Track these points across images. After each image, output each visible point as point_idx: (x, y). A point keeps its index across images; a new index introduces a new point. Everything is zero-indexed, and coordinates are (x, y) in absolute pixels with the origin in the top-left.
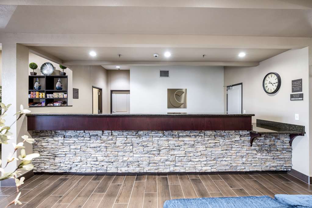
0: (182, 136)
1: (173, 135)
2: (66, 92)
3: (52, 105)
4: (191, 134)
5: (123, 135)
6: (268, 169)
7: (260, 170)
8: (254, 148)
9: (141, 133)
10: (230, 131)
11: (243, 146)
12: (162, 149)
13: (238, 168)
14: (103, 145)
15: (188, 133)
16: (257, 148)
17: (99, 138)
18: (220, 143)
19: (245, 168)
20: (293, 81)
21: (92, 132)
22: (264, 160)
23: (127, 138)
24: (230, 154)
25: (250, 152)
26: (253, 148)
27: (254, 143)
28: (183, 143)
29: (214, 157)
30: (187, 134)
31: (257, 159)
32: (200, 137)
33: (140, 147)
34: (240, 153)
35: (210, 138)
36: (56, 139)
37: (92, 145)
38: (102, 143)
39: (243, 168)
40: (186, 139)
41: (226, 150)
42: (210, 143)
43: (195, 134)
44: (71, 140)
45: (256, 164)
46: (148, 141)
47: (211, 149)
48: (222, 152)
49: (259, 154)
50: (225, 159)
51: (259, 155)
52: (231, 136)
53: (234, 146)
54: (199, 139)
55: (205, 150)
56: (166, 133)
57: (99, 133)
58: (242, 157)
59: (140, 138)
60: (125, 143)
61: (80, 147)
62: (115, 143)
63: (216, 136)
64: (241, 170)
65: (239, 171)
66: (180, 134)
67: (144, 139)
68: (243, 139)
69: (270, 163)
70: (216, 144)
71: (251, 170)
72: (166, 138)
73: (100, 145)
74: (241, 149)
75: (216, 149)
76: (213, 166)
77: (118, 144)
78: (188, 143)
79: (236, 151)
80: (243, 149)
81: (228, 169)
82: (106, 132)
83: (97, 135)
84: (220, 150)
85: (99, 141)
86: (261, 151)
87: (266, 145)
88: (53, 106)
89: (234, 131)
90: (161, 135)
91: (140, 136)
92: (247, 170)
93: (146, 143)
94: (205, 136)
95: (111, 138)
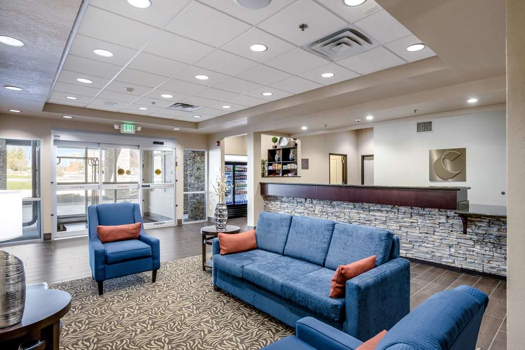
0: (374, 210)
1: (363, 208)
2: (296, 163)
3: (286, 175)
4: (383, 209)
5: (320, 204)
6: (494, 271)
7: (480, 269)
8: (469, 236)
9: (334, 203)
10: (432, 210)
11: (452, 231)
12: (353, 222)
13: (444, 260)
14: (306, 211)
15: (378, 207)
16: (475, 237)
17: (303, 205)
18: (419, 223)
19: (454, 263)
21: (299, 200)
22: (486, 256)
23: (323, 207)
24: (432, 240)
25: (463, 241)
26: (467, 236)
27: (468, 230)
28: (374, 218)
29: (410, 239)
30: (378, 209)
31: (474, 254)
32: (393, 214)
33: (334, 217)
34: (447, 241)
35: (404, 216)
37: (299, 211)
38: (305, 210)
39: (451, 261)
40: (378, 214)
41: (427, 233)
42: (404, 222)
43: (387, 209)
44: (286, 205)
45: (472, 261)
46: (340, 212)
47: (406, 230)
48: (421, 235)
50: (425, 245)
51: (477, 248)
52: (434, 216)
53: (437, 230)
54: (391, 215)
55: (397, 230)
56: (357, 205)
57: (303, 200)
58: (450, 246)
59: (334, 208)
60: (321, 212)
61: (290, 211)
62: (314, 211)
63: (413, 214)
64: (448, 264)
65: (444, 264)
66: (371, 208)
67: (337, 210)
68: (451, 221)
70: (413, 224)
71: (464, 267)
72: (356, 211)
73: (303, 211)
74: (448, 236)
75: (413, 230)
76: (408, 250)
77: (317, 212)
78: (378, 218)
79: (441, 237)
80: (451, 236)
81: (428, 257)
82: (308, 200)
83: (302, 202)
84: (418, 231)
85: (303, 208)
86: (481, 241)
87: (491, 235)
88: (288, 177)
89: (437, 210)
90: (352, 207)
91: (333, 207)
92: (457, 264)
93: (339, 214)
94: (399, 213)
95: (311, 205)
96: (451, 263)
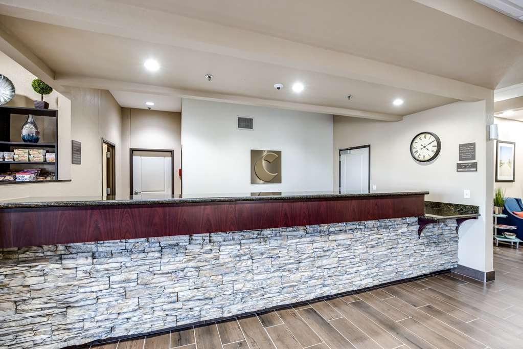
0: (334, 233)
1: (320, 232)
4: (348, 228)
5: (233, 239)
6: (435, 269)
7: (428, 272)
8: (422, 241)
9: (267, 232)
10: (396, 219)
11: (411, 240)
12: (304, 259)
13: (405, 274)
14: (192, 264)
15: (342, 226)
16: (425, 241)
17: (182, 250)
18: (385, 238)
19: (412, 273)
20: (460, 146)
21: (165, 240)
22: (432, 257)
23: (240, 244)
24: (396, 254)
25: (418, 247)
26: (420, 241)
27: (422, 235)
28: (335, 243)
29: (377, 261)
30: (341, 228)
31: (425, 257)
32: (359, 232)
33: (266, 260)
34: (407, 251)
35: (372, 232)
36: (68, 263)
37: (165, 269)
38: (189, 261)
39: (410, 272)
40: (341, 237)
41: (391, 248)
42: (372, 240)
43: (352, 227)
44: (113, 263)
45: (423, 265)
46: (281, 246)
47: (372, 250)
48: (386, 252)
49: (428, 250)
50: (388, 263)
51: (428, 252)
52: (396, 226)
53: (400, 241)
54: (358, 234)
55: (365, 253)
56: (310, 229)
57: (183, 239)
58: (409, 256)
59: (265, 242)
60: (237, 256)
61: (135, 276)
62: (218, 259)
63: (379, 229)
64: (409, 277)
65: (405, 278)
66: (331, 230)
67: (274, 243)
68: (410, 229)
69: (438, 260)
70: (379, 240)
71: (419, 274)
72: (309, 239)
73: (185, 265)
74: (408, 245)
75: (379, 249)
76: (375, 276)
77: (224, 258)
78: (342, 242)
79: (403, 249)
80: (411, 245)
81: (393, 277)
82: (197, 237)
83: (178, 245)
84: (384, 249)
85: (180, 257)
86: (428, 244)
87: (435, 235)
88: (14, 182)
89: (400, 219)
90: (302, 233)
91: (265, 239)
92: (415, 274)
93: (276, 251)
94: (366, 230)
95: (208, 247)
96: (410, 274)
